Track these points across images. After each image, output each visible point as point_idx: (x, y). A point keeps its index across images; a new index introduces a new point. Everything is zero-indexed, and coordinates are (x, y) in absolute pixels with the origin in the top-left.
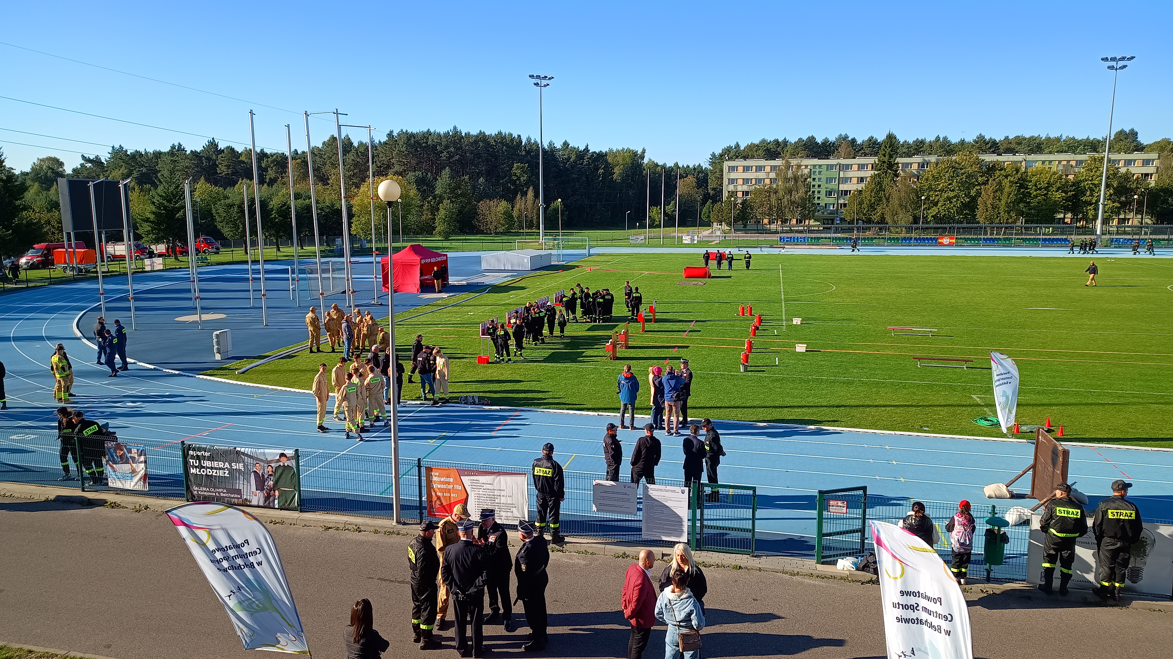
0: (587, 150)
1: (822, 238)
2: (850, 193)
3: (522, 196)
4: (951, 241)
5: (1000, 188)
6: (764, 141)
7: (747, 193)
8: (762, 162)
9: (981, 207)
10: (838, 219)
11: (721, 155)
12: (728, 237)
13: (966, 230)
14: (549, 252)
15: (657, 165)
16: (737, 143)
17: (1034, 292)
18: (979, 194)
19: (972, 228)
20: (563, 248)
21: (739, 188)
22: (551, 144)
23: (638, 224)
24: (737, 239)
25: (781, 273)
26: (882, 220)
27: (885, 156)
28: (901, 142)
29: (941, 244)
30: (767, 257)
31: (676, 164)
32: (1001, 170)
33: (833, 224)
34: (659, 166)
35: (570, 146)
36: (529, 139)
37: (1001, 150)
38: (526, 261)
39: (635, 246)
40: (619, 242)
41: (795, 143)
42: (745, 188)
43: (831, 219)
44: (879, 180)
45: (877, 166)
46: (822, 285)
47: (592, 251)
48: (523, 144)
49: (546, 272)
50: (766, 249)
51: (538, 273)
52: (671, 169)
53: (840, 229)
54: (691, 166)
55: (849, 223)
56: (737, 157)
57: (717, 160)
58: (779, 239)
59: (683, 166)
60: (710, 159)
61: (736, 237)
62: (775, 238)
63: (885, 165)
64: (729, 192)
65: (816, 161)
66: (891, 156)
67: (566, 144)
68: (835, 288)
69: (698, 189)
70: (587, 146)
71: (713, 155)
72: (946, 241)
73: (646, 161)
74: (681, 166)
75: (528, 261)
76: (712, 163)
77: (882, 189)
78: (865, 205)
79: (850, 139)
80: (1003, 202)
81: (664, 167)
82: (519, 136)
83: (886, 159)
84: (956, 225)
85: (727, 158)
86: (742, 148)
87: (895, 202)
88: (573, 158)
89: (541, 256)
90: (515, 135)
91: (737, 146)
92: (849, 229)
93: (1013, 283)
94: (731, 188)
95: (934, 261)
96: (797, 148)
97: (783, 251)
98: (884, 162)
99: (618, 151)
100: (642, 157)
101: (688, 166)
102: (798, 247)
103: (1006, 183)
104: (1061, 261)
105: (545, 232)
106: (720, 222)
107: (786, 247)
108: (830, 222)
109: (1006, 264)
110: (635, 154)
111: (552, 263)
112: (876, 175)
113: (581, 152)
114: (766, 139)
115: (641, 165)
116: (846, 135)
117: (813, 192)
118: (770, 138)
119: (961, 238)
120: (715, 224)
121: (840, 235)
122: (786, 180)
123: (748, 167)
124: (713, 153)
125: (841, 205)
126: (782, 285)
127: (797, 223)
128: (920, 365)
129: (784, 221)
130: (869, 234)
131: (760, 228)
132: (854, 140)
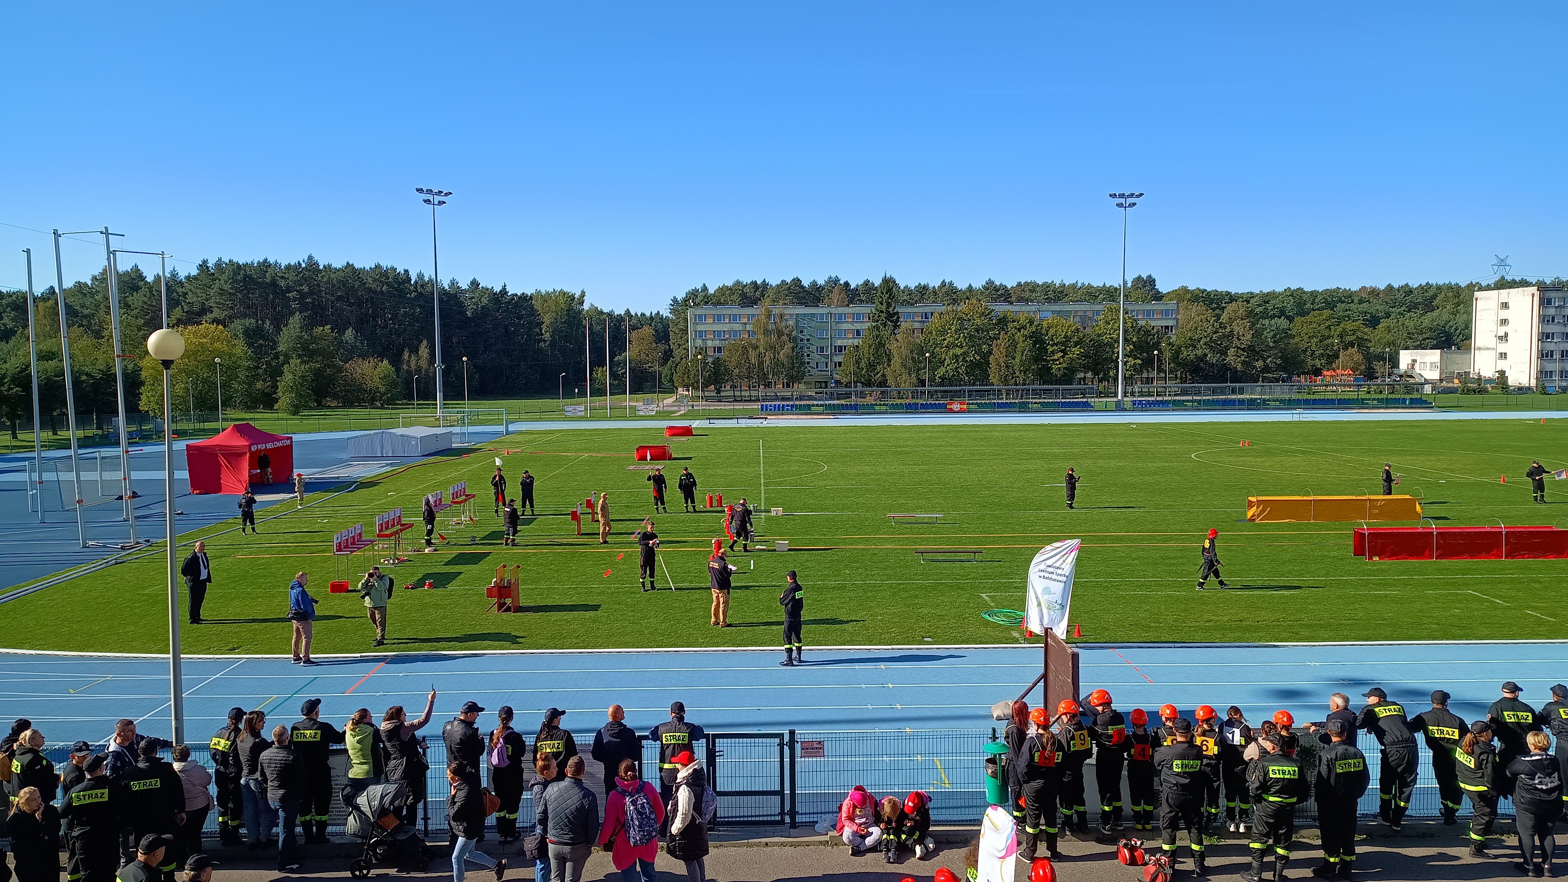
0: (504, 291)
1: (813, 405)
2: (845, 349)
3: (411, 352)
4: (962, 406)
5: (1014, 344)
6: (738, 283)
7: (720, 349)
8: (737, 310)
9: (993, 365)
10: (833, 381)
11: (686, 300)
12: (696, 406)
13: (981, 393)
14: (450, 429)
15: (602, 312)
16: (704, 285)
17: (1052, 466)
18: (990, 352)
19: (985, 391)
20: (471, 424)
21: (710, 343)
22: (453, 283)
23: (576, 390)
24: (708, 408)
25: (761, 451)
26: (883, 383)
27: (882, 304)
28: (902, 288)
29: (951, 411)
30: (745, 431)
31: (628, 312)
32: (1013, 321)
33: (826, 387)
34: (605, 313)
35: (480, 286)
36: (420, 276)
37: (1013, 299)
38: (413, 443)
39: (572, 419)
40: (551, 415)
41: (777, 286)
42: (717, 343)
43: (824, 382)
44: (878, 333)
45: (874, 316)
46: (812, 464)
47: (511, 428)
48: (412, 282)
49: (444, 458)
50: (744, 421)
51: (432, 459)
52: (620, 319)
53: (835, 393)
54: (648, 314)
55: (846, 386)
56: (706, 303)
57: (680, 307)
58: (760, 407)
59: (636, 314)
60: (671, 305)
61: (706, 406)
62: (756, 406)
63: (883, 315)
64: (696, 348)
65: (802, 310)
66: (889, 305)
67: (475, 283)
68: (826, 468)
69: (657, 344)
70: (505, 286)
71: (675, 300)
72: (956, 407)
73: (586, 307)
74: (633, 314)
75: (417, 443)
76: (673, 311)
77: (881, 345)
78: (863, 364)
79: (842, 282)
80: (1017, 360)
81: (610, 315)
82: (406, 271)
83: (884, 308)
84: (967, 388)
85: (692, 304)
86: (711, 291)
87: (896, 361)
88: (485, 301)
89: (436, 436)
90: (400, 269)
91: (705, 288)
92: (846, 394)
93: (1030, 456)
94: (699, 343)
95: (943, 432)
96: (779, 292)
97: (765, 422)
98: (882, 312)
99: (547, 293)
100: (582, 303)
101: (643, 315)
102: (784, 417)
103: (1019, 337)
104: (1081, 428)
105: (444, 404)
106: (687, 387)
107: (769, 417)
108: (823, 384)
109: (1022, 433)
110: (572, 298)
111: (453, 445)
112: (874, 327)
113: (495, 294)
114: (741, 280)
115: (581, 311)
116: (837, 277)
117: (802, 348)
118: (746, 280)
119: (972, 404)
120: (680, 389)
121: (835, 402)
122: (767, 332)
123: (719, 316)
124: (675, 297)
125: (836, 364)
126: (762, 466)
127: (783, 387)
128: (924, 560)
129: (768, 385)
130: (869, 400)
131: (737, 393)
132: (847, 284)
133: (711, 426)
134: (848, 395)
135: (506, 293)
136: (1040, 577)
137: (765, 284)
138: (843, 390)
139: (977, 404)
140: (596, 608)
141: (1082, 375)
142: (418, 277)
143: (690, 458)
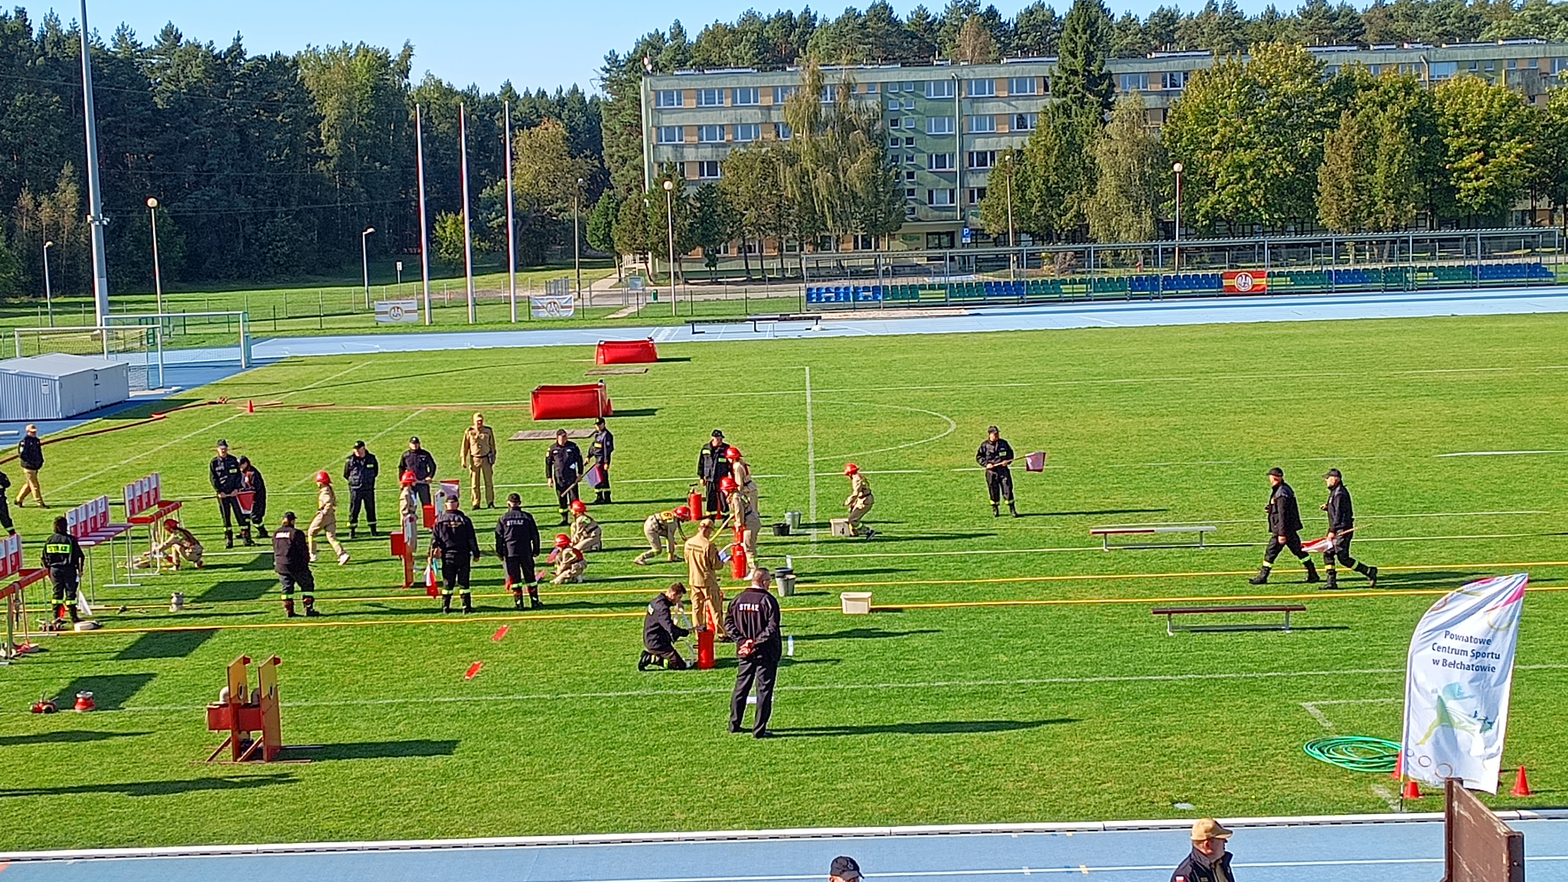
0: (236, 51)
1: (923, 287)
2: (993, 159)
3: (36, 192)
4: (1257, 281)
5: (1372, 138)
6: (751, 17)
7: (712, 167)
8: (751, 79)
9: (1325, 187)
10: (966, 231)
11: (634, 61)
12: (663, 294)
13: (1298, 251)
14: (123, 359)
15: (450, 92)
16: (678, 24)
17: (1459, 412)
18: (1317, 156)
19: (1309, 245)
20: (168, 346)
21: (690, 154)
22: (122, 34)
23: (399, 266)
24: (688, 298)
25: (808, 393)
26: (1079, 233)
27: (1075, 57)
28: (1118, 18)
29: (1233, 292)
30: (772, 347)
31: (508, 89)
32: (1369, 88)
33: (952, 246)
34: (457, 93)
35: (183, 40)
36: (52, 22)
37: (1370, 37)
38: (45, 390)
39: (391, 331)
40: (345, 321)
41: (838, 22)
42: (707, 154)
43: (947, 234)
44: (1067, 121)
45: (1056, 84)
46: (922, 420)
47: (258, 352)
48: (34, 36)
49: (113, 423)
50: (769, 325)
51: (89, 425)
52: (492, 106)
53: (973, 259)
54: (551, 93)
55: (996, 242)
56: (681, 64)
57: (623, 74)
58: (803, 293)
59: (527, 94)
60: (605, 70)
61: (685, 293)
62: (797, 291)
63: (1078, 81)
64: (661, 165)
65: (895, 74)
66: (1090, 58)
67: (171, 35)
68: (954, 426)
69: (573, 157)
70: (239, 39)
71: (613, 59)
72: (1243, 282)
73: (416, 79)
74: (521, 93)
75: (52, 391)
76: (610, 84)
77: (1074, 147)
78: (1032, 193)
79: (983, 9)
80: (1380, 176)
81: (469, 97)
82: (21, 12)
83: (1078, 64)
84: (1267, 240)
85: (649, 68)
86: (692, 37)
87: (1107, 185)
88: (195, 72)
89: (95, 374)
91: (679, 31)
92: (997, 258)
93: (1410, 389)
94: (667, 153)
95: (1215, 339)
96: (842, 35)
97: (816, 328)
98: (1075, 73)
99: (332, 53)
100: (405, 72)
101: (542, 94)
102: (858, 314)
103: (1381, 120)
104: (1527, 325)
105: (111, 303)
106: (642, 252)
107: (823, 316)
108: (945, 240)
109: (1393, 338)
110: (382, 61)
111: (131, 394)
112: (1058, 108)
113: (217, 57)
114: (756, 10)
115: (401, 93)
117: (895, 159)
119: (1280, 275)
120: (627, 258)
121: (973, 278)
122: (815, 124)
123: (710, 92)
124: (612, 52)
125: (972, 192)
126: (809, 426)
127: (856, 247)
128: (1173, 628)
129: (822, 244)
130: (1048, 272)
131: (754, 265)
132: (992, 13)
133: (696, 338)
134: (1001, 262)
135: (241, 54)
136: (1436, 662)
137: (809, 20)
138: (988, 250)
139: (1290, 274)
140: (447, 747)
141: (1527, 205)
142: (47, 24)
143: (651, 412)
